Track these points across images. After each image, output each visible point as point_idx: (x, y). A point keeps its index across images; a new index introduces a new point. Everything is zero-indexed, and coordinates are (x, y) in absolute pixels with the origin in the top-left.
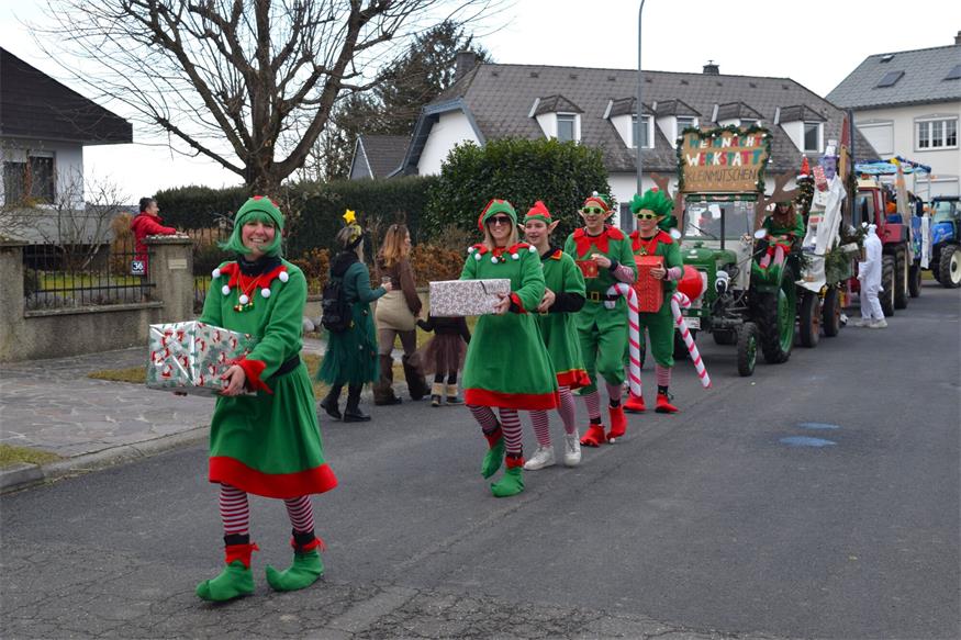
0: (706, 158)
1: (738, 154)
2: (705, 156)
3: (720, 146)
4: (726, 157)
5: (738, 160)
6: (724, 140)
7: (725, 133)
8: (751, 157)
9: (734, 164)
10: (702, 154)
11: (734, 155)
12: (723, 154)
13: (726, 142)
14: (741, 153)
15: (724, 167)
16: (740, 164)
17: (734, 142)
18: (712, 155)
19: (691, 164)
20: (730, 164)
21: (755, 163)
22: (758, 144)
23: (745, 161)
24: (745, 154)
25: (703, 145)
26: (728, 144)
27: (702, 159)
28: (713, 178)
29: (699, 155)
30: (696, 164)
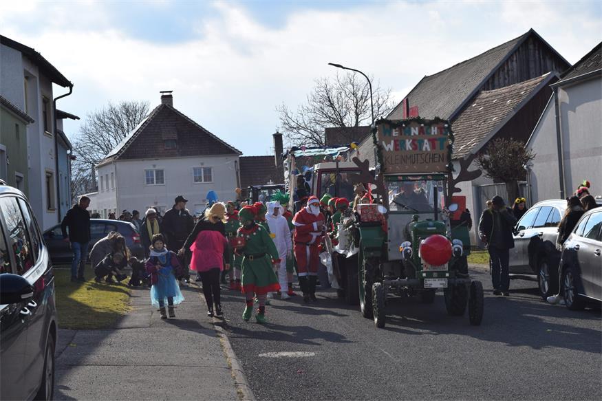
0: (399, 145)
1: (426, 141)
2: (398, 143)
3: (410, 134)
4: (417, 144)
5: (426, 146)
6: (412, 129)
7: (412, 123)
8: (438, 143)
9: (424, 149)
10: (395, 142)
11: (423, 142)
12: (414, 140)
13: (415, 131)
14: (429, 140)
15: (417, 151)
16: (429, 150)
17: (421, 131)
18: (404, 142)
19: (387, 150)
20: (421, 149)
21: (442, 148)
22: (441, 133)
23: (433, 147)
24: (432, 141)
25: (395, 133)
26: (417, 133)
27: (396, 145)
28: (409, 161)
29: (392, 142)
30: (392, 150)
